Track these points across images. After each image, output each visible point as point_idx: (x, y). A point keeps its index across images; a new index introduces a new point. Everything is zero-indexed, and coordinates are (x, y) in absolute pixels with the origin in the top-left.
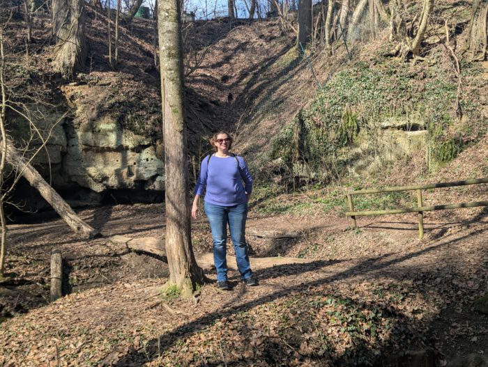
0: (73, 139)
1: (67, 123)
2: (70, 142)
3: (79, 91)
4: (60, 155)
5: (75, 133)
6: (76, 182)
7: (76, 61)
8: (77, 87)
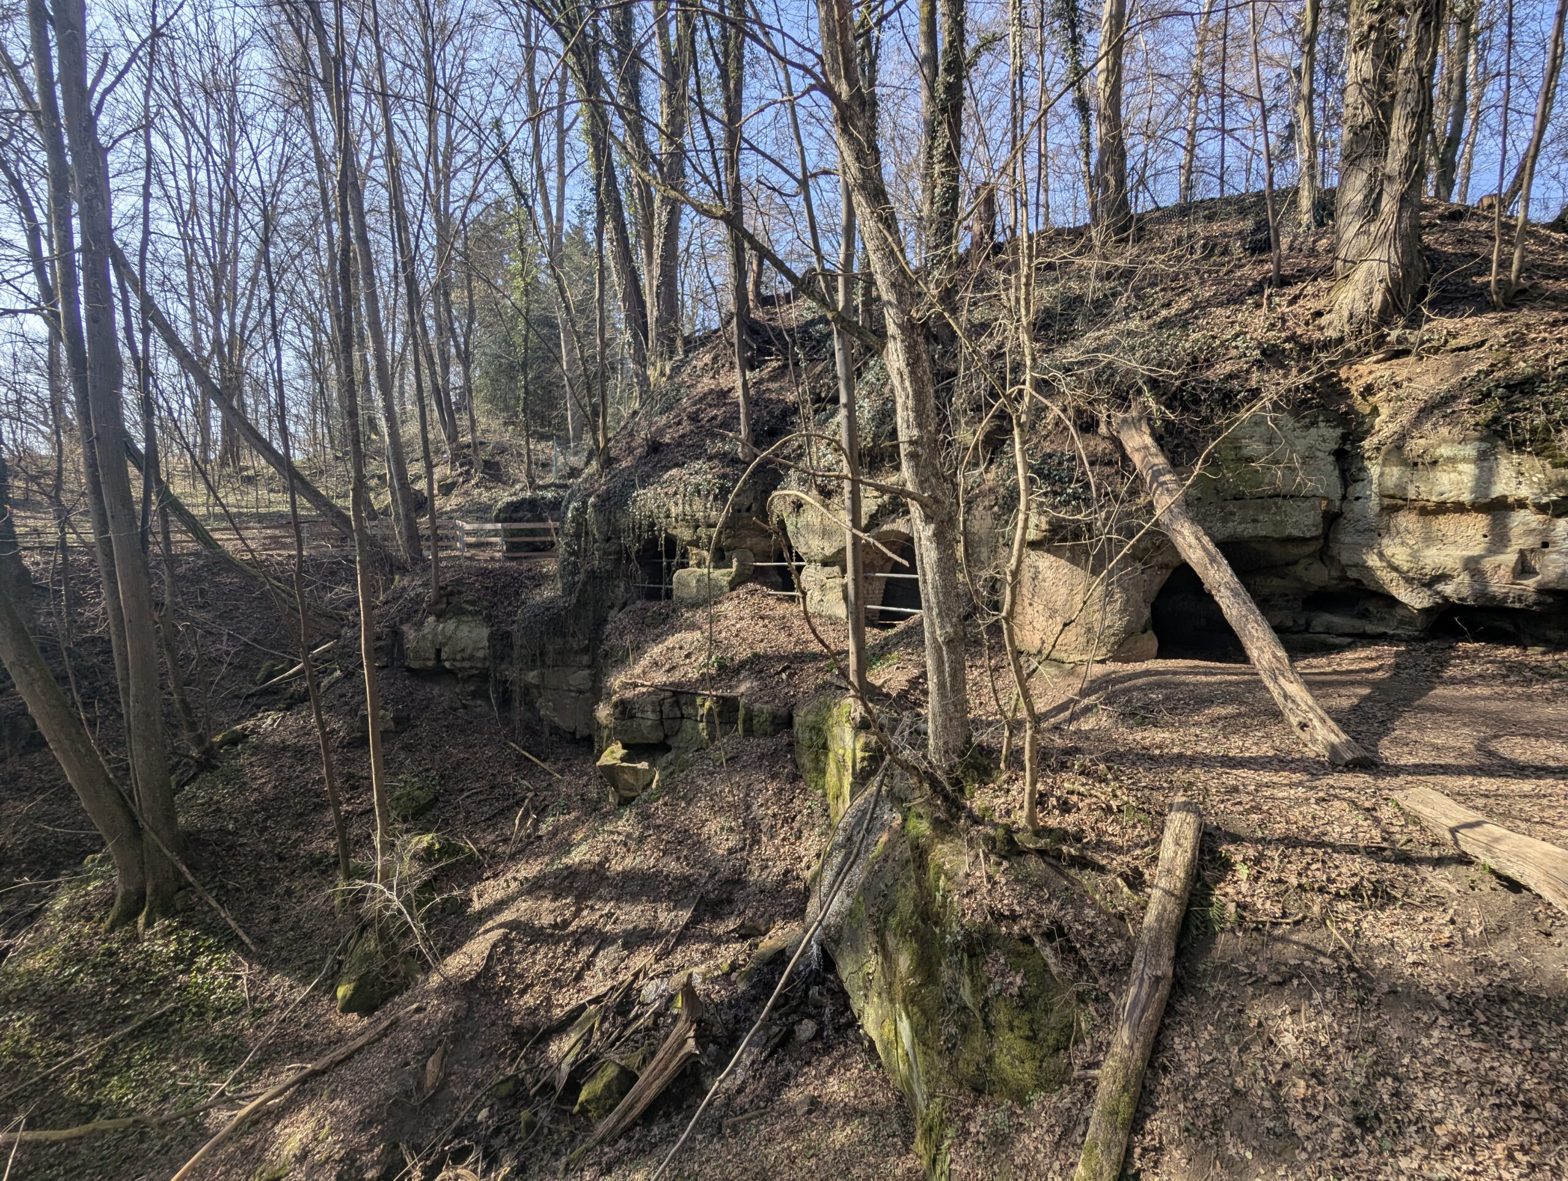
0: (1361, 484)
1: (1348, 447)
2: (1350, 489)
3: (1387, 373)
4: (1319, 519)
5: (1363, 469)
6: (1359, 581)
7: (1385, 301)
8: (1384, 365)
